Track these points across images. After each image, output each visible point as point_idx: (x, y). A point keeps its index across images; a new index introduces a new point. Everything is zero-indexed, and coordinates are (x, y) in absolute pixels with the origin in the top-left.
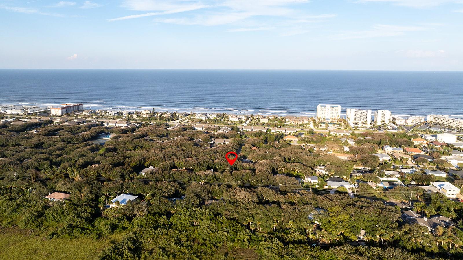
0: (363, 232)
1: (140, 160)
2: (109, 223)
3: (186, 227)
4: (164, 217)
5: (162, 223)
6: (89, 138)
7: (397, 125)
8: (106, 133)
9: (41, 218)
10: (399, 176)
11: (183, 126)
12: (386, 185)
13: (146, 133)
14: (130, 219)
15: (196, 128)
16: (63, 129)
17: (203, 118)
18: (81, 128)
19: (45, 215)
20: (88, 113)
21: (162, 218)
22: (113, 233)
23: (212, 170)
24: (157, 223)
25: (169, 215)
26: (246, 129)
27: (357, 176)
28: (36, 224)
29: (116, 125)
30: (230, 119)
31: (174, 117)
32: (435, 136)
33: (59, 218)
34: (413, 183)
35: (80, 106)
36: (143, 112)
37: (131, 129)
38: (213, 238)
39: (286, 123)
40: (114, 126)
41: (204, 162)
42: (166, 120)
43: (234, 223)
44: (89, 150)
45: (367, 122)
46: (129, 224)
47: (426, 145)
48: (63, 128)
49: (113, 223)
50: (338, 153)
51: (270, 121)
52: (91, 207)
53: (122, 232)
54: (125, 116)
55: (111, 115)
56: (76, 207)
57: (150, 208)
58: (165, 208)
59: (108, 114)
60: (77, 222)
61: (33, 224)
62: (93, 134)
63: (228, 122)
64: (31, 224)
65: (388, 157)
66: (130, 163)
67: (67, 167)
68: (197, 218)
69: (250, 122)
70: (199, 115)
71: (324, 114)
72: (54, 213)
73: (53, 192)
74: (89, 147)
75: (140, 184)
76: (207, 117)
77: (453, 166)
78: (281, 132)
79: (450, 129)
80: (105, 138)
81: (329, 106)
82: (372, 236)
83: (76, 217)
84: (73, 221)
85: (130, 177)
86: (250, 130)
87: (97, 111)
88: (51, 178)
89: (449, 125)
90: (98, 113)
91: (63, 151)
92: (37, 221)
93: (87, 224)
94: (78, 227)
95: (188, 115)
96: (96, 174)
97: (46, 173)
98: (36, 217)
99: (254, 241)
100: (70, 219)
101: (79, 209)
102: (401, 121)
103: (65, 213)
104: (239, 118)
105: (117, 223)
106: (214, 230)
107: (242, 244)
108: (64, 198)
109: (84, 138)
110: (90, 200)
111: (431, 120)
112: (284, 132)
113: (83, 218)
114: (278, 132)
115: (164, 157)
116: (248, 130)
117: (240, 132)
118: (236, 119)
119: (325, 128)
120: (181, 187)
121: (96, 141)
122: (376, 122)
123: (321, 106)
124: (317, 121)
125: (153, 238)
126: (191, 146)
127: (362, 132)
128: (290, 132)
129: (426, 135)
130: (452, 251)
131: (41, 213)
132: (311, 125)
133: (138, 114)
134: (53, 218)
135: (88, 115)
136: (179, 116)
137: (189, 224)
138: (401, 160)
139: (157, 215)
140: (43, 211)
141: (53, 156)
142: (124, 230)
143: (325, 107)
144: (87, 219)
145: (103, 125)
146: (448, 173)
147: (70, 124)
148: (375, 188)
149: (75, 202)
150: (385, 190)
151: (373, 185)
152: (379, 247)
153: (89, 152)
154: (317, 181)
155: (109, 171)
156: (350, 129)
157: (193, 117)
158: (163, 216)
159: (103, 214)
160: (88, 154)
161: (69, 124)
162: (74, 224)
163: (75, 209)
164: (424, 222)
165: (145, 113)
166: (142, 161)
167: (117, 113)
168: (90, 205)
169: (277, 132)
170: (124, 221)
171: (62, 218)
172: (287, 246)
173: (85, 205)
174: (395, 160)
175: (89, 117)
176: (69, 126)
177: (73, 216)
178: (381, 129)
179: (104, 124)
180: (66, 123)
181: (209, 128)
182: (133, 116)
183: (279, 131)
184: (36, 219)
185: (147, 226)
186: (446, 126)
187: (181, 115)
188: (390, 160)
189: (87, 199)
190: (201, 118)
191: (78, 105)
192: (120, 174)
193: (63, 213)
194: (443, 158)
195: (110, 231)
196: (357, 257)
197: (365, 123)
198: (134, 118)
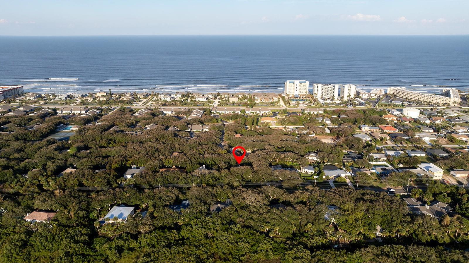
0: (378, 228)
1: (122, 160)
2: (114, 246)
3: (200, 240)
4: (175, 231)
5: (173, 238)
6: (47, 132)
7: (362, 99)
8: (64, 124)
9: (27, 248)
10: (385, 159)
11: (150, 111)
12: (379, 171)
13: (113, 123)
14: (135, 237)
15: (165, 112)
16: (10, 122)
17: (168, 99)
18: (32, 120)
19: (31, 243)
20: (33, 98)
21: (172, 232)
22: (121, 257)
23: (204, 166)
24: (168, 239)
25: (178, 228)
26: (219, 111)
27: (348, 162)
28: (22, 257)
29: (71, 112)
30: (198, 99)
31: (135, 99)
32: (401, 111)
33: (51, 245)
34: (401, 166)
35: (19, 89)
36: (98, 94)
37: (93, 117)
38: (234, 252)
39: (256, 102)
40: (70, 113)
41: (195, 158)
42: (127, 103)
43: (252, 232)
44: (56, 149)
45: (334, 98)
46: (136, 244)
47: (396, 122)
48: (10, 120)
49: (118, 245)
50: (320, 135)
51: (240, 100)
52: (85, 226)
53: (131, 254)
54: (79, 101)
55: (61, 99)
56: (67, 228)
57: (155, 222)
58: (171, 221)
59: (58, 98)
60: (75, 249)
61: (19, 257)
62: (52, 127)
63: (196, 103)
64: (16, 258)
65: (368, 137)
66: (111, 165)
67: (38, 176)
68: (210, 229)
69: (219, 102)
70: (163, 95)
71: (292, 90)
72: (43, 241)
73: (32, 212)
74: (54, 146)
75: (134, 192)
76: (172, 98)
77: (427, 144)
78: (256, 112)
79: (411, 102)
80: (65, 131)
81: (297, 82)
82: (390, 232)
83: (73, 243)
84: (70, 247)
85: (117, 183)
86: (224, 112)
87: (43, 95)
88: (21, 191)
89: (408, 97)
90: (44, 97)
91: (22, 152)
92: (23, 252)
93: (86, 249)
94: (77, 254)
95: (149, 96)
96: (77, 183)
97: (12, 185)
98: (20, 247)
99: (277, 250)
100: (66, 246)
101: (71, 231)
102: (365, 95)
103: (56, 238)
104: (207, 98)
105: (123, 244)
106: (233, 242)
107: (267, 254)
108: (49, 219)
109: (42, 133)
110: (81, 218)
111: (391, 93)
112: (258, 112)
113: (80, 242)
114: (253, 113)
115: (147, 154)
116: (221, 112)
117: (213, 115)
118: (204, 99)
119: (296, 105)
120: (180, 192)
121: (56, 135)
122: (343, 97)
123: (290, 82)
124: (286, 98)
125: (170, 259)
126: (171, 137)
127: (333, 109)
128: (265, 113)
129: (393, 110)
130: (460, 239)
131: (25, 241)
132: (282, 103)
133: (94, 97)
134: (43, 246)
135: (34, 100)
136: (139, 97)
137: (203, 236)
138: (381, 140)
139: (166, 230)
140: (26, 238)
141: (13, 162)
142: (132, 251)
143: (294, 83)
144: (85, 243)
145: (57, 113)
146: (426, 152)
147: (17, 115)
148: (370, 175)
149: (64, 222)
150: (380, 176)
151: (368, 172)
152: (401, 245)
153: (56, 152)
154: (314, 171)
155: (91, 178)
156: (321, 106)
157: (155, 98)
158: (172, 231)
159: (99, 233)
160: (56, 155)
161: (15, 114)
162: (71, 251)
163: (66, 231)
164: (427, 210)
165: (100, 95)
166: (124, 160)
167: (69, 96)
168: (82, 224)
169: (251, 113)
170: (129, 241)
171: (54, 245)
172: (314, 253)
173: (78, 225)
174: (376, 140)
175: (35, 102)
176: (16, 117)
177: (69, 241)
178: (349, 104)
179: (57, 111)
180: (11, 114)
181: (180, 112)
182: (87, 99)
183: (253, 111)
184: (21, 251)
185: (159, 245)
186: (405, 99)
187: (143, 96)
188: (370, 141)
189: (78, 217)
190: (166, 99)
191: (17, 88)
192: (106, 181)
193: (54, 239)
194: (417, 135)
195: (118, 255)
196: (385, 258)
197: (333, 99)
198: (89, 102)
